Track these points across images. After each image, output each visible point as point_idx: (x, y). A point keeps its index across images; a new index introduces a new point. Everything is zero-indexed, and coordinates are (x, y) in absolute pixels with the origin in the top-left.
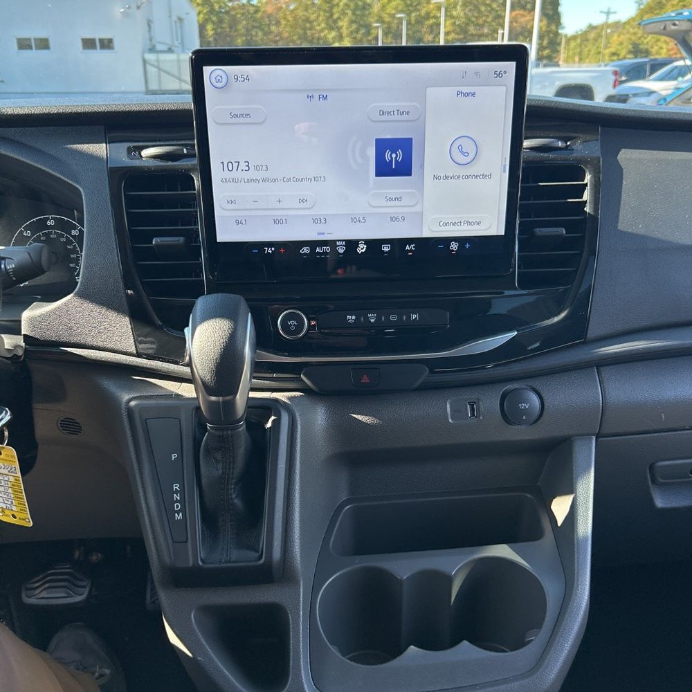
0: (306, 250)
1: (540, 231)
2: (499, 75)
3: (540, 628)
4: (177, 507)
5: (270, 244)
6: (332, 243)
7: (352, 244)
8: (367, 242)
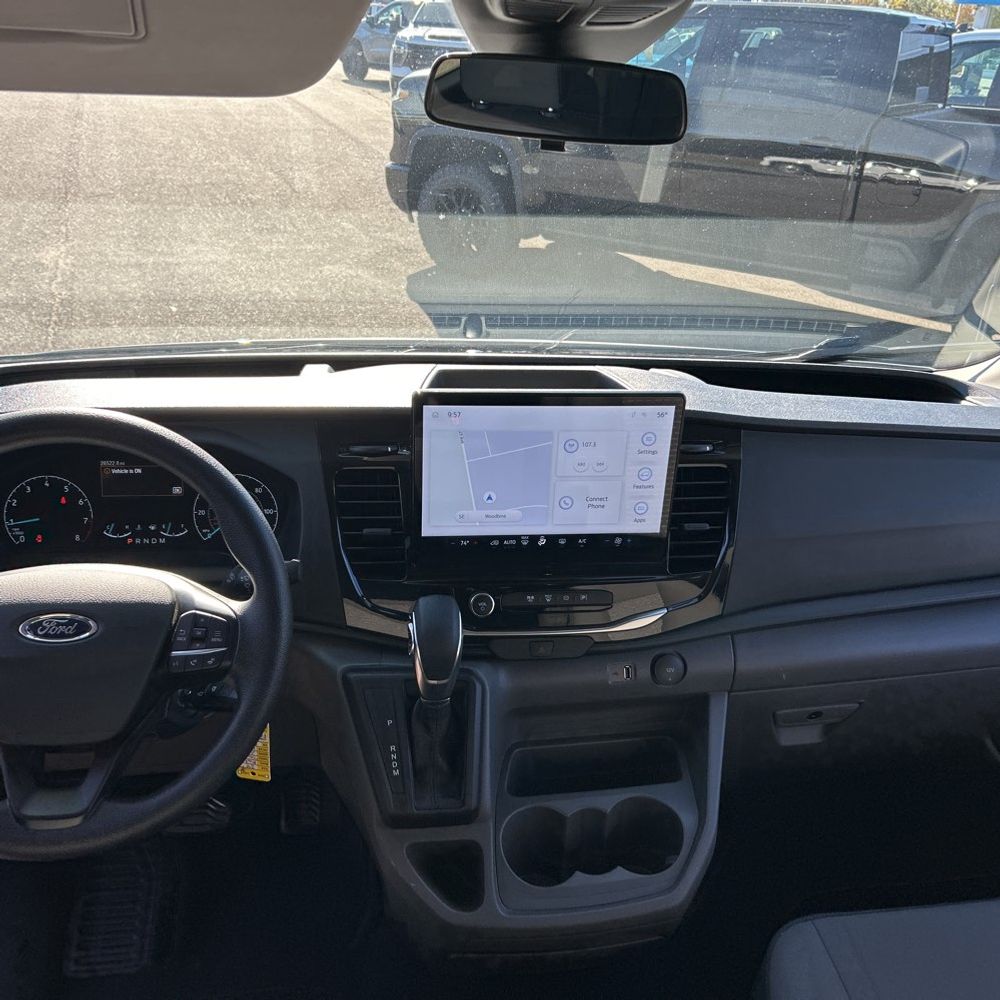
0: (496, 543)
1: (689, 527)
2: (661, 415)
3: (678, 854)
4: (395, 764)
5: (465, 538)
6: (518, 538)
7: (534, 538)
8: (546, 537)
